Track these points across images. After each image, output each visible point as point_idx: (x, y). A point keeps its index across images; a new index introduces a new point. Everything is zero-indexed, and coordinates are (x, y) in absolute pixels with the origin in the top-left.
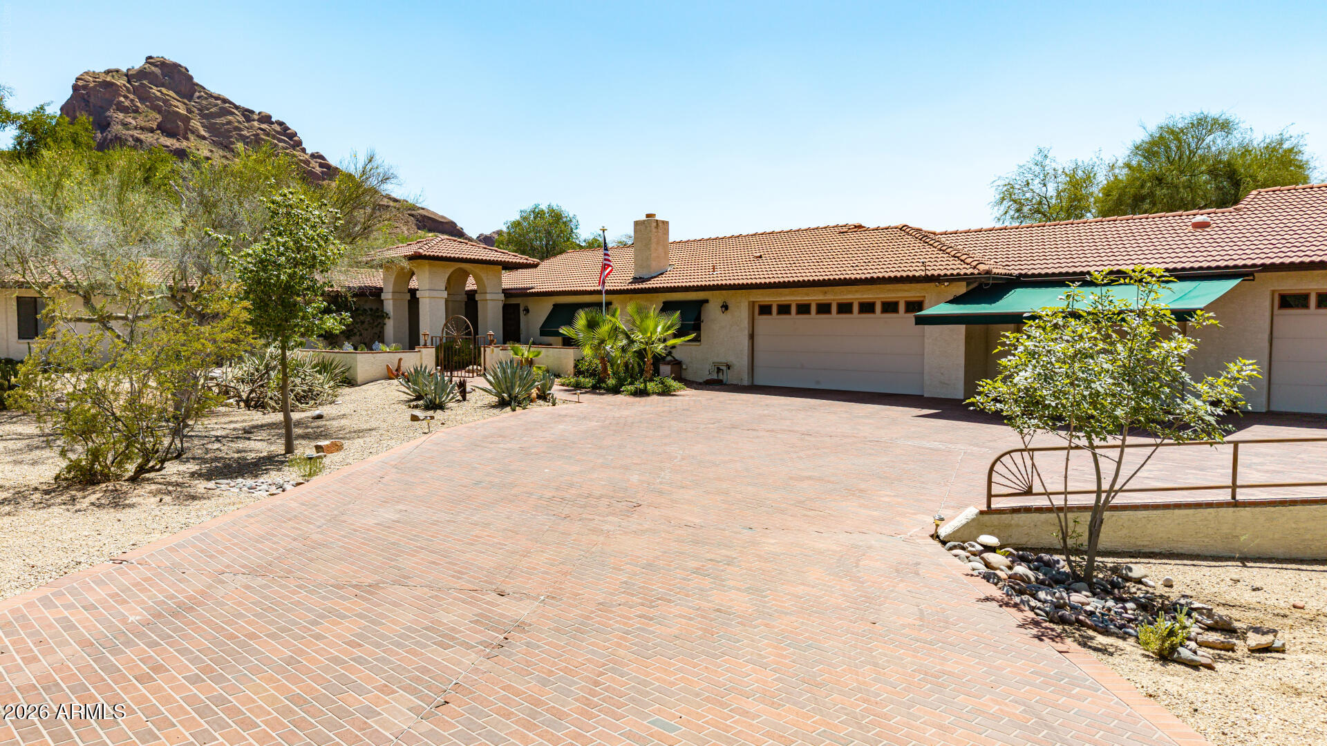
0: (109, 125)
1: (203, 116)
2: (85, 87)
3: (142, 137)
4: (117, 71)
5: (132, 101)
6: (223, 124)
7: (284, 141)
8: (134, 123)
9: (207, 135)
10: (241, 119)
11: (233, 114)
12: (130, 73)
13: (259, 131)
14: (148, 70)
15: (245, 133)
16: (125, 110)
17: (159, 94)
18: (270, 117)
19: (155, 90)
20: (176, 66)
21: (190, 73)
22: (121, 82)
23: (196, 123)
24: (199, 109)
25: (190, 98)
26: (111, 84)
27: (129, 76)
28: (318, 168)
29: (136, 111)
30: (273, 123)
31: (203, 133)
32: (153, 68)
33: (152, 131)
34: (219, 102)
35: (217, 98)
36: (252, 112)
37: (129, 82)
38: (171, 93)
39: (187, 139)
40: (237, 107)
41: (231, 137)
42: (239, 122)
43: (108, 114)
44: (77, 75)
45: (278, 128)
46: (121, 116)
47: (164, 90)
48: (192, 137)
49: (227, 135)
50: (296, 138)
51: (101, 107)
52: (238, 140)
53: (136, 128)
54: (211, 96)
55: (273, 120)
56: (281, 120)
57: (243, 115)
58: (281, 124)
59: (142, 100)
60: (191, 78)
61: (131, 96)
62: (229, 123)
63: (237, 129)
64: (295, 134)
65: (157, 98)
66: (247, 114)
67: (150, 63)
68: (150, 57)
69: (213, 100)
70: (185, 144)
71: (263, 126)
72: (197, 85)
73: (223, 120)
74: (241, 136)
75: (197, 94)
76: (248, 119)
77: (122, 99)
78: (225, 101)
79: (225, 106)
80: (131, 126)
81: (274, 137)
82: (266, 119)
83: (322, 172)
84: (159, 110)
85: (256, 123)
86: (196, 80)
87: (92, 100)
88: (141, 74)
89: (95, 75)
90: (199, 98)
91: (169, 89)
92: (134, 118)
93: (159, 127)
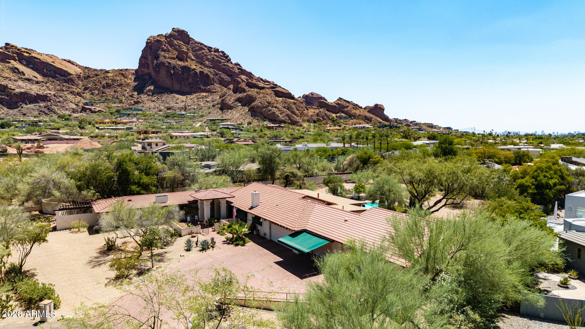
0: (159, 57)
1: (193, 51)
2: (150, 42)
3: (170, 61)
4: (162, 35)
5: (167, 47)
6: (201, 54)
7: (224, 60)
8: (168, 56)
9: (194, 59)
10: (207, 51)
11: (204, 49)
12: (167, 35)
13: (214, 56)
14: (173, 34)
15: (209, 57)
16: (164, 50)
17: (177, 43)
18: (218, 50)
19: (175, 42)
20: (183, 31)
21: (188, 34)
22: (163, 39)
23: (190, 54)
24: (191, 48)
25: (188, 44)
26: (160, 41)
27: (166, 37)
28: (237, 70)
29: (169, 51)
30: (219, 52)
31: (193, 58)
32: (175, 33)
33: (174, 59)
34: (199, 45)
35: (198, 43)
36: (212, 48)
37: (166, 39)
38: (181, 43)
39: (187, 61)
40: (206, 46)
41: (204, 59)
42: (207, 53)
43: (159, 53)
44: (148, 38)
45: (221, 54)
46: (163, 53)
47: (179, 42)
48: (189, 60)
49: (202, 58)
50: (228, 58)
51: (156, 50)
52: (206, 60)
53: (168, 58)
54: (196, 42)
55: (220, 51)
56: (223, 50)
57: (208, 49)
58: (222, 52)
59: (171, 46)
60: (189, 36)
61: (167, 45)
62: (203, 53)
63: (206, 55)
64: (228, 56)
65: (176, 45)
66: (210, 49)
67: (174, 31)
68: (174, 29)
69: (197, 44)
70: (186, 64)
71: (216, 54)
72: (191, 38)
73: (201, 52)
74: (207, 58)
75: (191, 42)
76: (210, 51)
77: (164, 46)
78: (201, 44)
79: (201, 46)
80: (167, 57)
81: (220, 58)
82: (217, 50)
83: (239, 72)
84: (176, 49)
85: (213, 53)
86: (190, 36)
87: (153, 47)
88: (171, 36)
89: (154, 37)
90: (191, 44)
91: (180, 41)
92: (168, 54)
93: (177, 57)
